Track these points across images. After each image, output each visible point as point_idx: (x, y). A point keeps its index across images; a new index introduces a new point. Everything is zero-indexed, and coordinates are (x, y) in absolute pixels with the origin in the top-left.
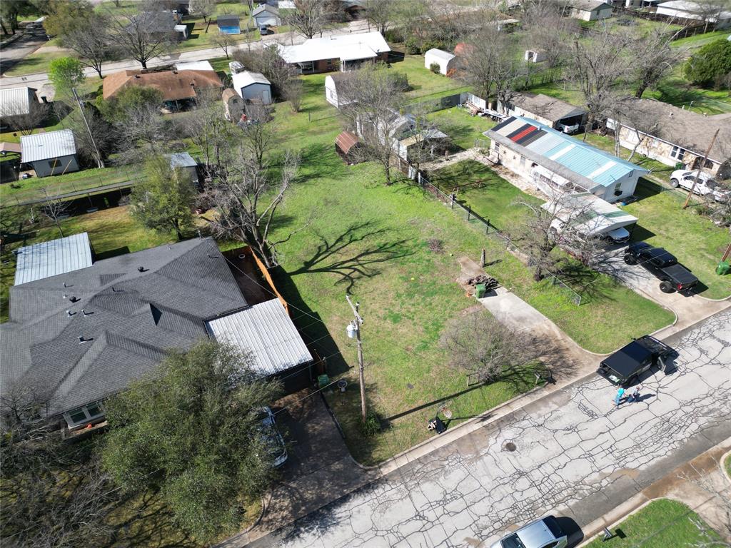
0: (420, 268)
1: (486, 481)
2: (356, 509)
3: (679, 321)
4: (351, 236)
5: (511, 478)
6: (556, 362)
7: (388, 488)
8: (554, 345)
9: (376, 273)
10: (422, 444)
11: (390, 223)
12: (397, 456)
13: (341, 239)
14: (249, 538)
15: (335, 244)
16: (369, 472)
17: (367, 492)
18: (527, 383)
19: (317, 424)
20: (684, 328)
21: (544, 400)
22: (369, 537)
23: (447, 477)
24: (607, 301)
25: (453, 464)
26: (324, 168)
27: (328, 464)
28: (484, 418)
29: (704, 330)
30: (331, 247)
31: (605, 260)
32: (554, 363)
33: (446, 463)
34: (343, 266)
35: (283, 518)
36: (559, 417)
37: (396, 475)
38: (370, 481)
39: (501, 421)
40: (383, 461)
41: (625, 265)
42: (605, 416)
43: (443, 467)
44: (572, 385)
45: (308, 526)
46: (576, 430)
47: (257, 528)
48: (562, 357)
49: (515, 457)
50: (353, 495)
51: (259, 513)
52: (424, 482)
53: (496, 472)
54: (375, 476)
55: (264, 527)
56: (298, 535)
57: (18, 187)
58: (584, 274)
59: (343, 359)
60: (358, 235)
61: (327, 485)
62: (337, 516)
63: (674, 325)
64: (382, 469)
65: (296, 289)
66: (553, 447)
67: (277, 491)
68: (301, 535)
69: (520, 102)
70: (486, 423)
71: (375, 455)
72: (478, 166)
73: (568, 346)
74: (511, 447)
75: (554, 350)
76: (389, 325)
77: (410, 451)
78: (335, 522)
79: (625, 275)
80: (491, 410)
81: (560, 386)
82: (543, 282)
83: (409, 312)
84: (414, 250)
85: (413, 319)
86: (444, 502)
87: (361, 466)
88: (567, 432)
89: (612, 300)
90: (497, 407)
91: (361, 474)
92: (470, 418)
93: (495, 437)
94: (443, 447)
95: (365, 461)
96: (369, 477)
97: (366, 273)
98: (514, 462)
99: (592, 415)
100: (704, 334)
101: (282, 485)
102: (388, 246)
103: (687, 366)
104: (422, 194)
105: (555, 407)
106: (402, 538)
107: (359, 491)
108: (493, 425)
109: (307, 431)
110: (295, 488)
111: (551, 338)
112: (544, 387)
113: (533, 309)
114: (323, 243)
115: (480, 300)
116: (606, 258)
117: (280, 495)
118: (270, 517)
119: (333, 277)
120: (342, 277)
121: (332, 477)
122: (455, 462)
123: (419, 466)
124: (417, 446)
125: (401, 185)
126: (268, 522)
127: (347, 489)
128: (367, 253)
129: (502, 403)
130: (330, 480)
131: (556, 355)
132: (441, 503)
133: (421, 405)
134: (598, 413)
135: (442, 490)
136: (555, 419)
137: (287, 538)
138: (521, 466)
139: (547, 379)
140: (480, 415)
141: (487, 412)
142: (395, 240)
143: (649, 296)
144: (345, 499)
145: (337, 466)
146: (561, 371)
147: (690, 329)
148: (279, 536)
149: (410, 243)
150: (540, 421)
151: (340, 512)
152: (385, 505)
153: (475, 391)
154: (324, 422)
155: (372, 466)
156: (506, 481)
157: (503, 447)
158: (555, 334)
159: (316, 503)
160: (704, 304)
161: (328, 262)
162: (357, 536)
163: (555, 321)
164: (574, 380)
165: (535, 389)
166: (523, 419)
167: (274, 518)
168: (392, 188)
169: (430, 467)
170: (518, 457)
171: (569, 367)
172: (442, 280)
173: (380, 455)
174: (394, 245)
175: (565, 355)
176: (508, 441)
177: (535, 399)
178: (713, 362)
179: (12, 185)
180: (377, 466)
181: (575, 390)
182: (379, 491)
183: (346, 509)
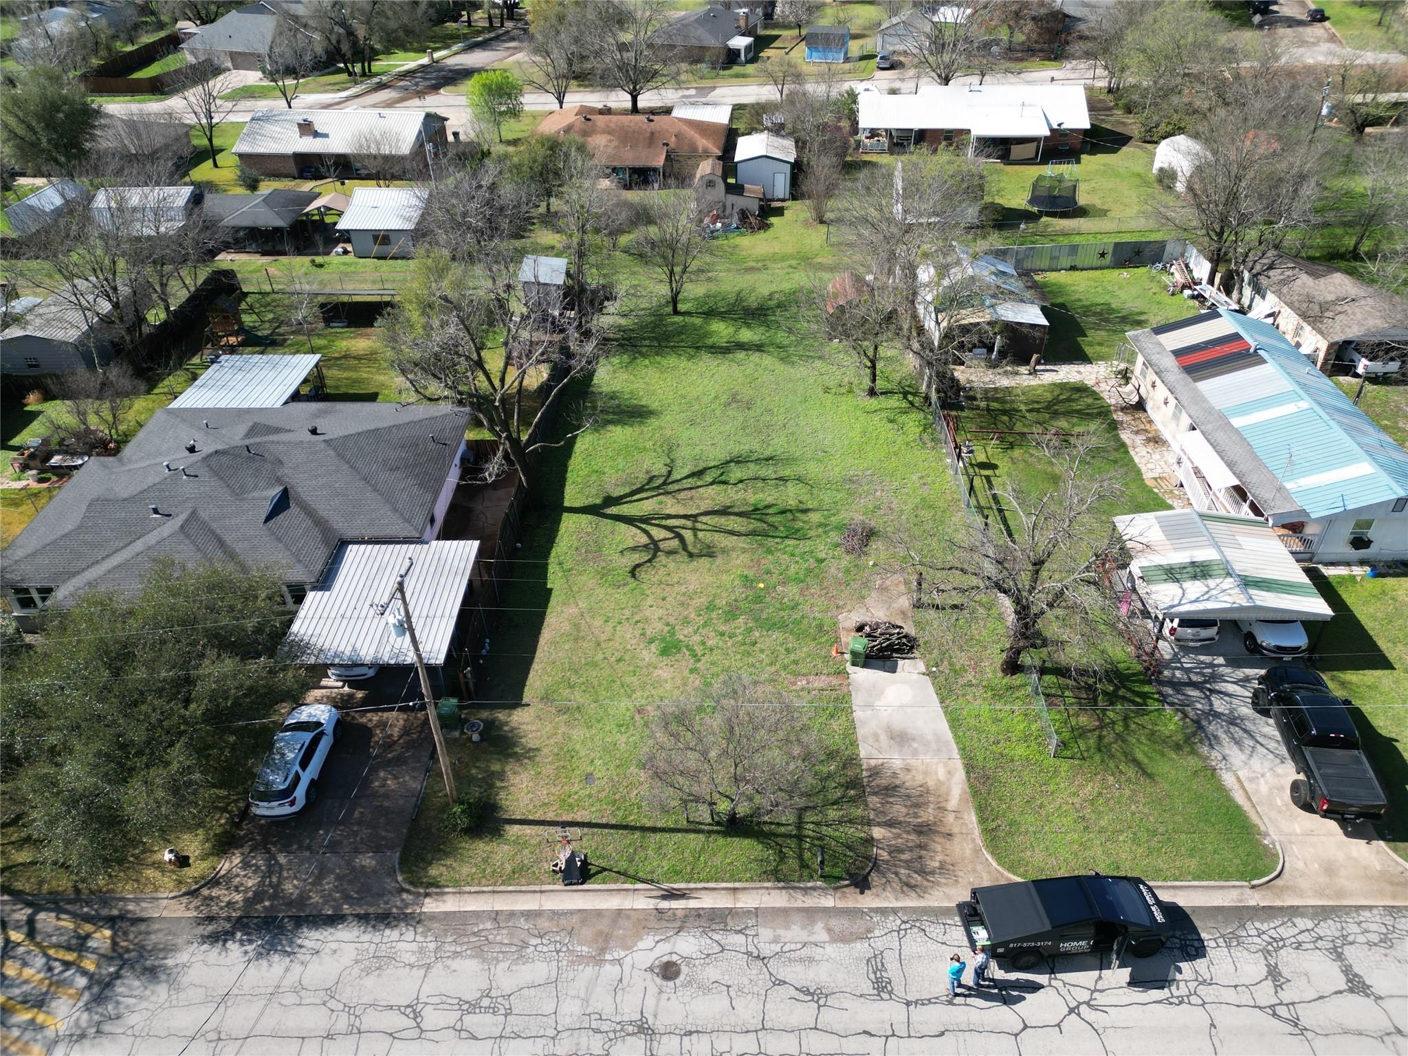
0: (792, 570)
1: (570, 1010)
2: (334, 946)
3: (1279, 882)
4: (722, 474)
5: (619, 1027)
6: (901, 851)
7: (410, 935)
8: (928, 815)
9: (709, 552)
10: (524, 888)
11: (813, 470)
12: (467, 889)
13: (699, 474)
14: (165, 908)
15: (680, 480)
16: (405, 896)
17: (374, 927)
18: (804, 865)
19: (396, 778)
20: (1278, 903)
21: (810, 914)
22: (312, 1000)
23: (514, 968)
24: (1131, 771)
25: (545, 949)
26: (781, 337)
27: (357, 851)
28: (671, 895)
29: (1329, 929)
30: (673, 482)
31: (1205, 682)
32: (895, 851)
33: (534, 941)
34: (664, 522)
35: (230, 904)
36: (811, 960)
37: (439, 921)
38: (394, 910)
39: (698, 914)
40: (438, 887)
41: (1246, 710)
42: (908, 1004)
43: (525, 945)
44: (895, 911)
45: (248, 934)
46: (822, 1002)
47: (185, 900)
48: (921, 847)
49: (661, 992)
50: (351, 918)
51: (203, 878)
52: (471, 957)
53: (603, 1002)
54: (407, 906)
55: (196, 902)
56: (225, 941)
57: (321, 266)
58: (1128, 695)
59: (524, 685)
60: (736, 473)
61: (328, 883)
62: (299, 941)
63: (1253, 887)
64: (427, 900)
65: (555, 537)
66: (748, 1011)
67: (254, 857)
68: (229, 944)
69: (1284, 282)
70: (665, 904)
71: (433, 871)
72: (1090, 401)
73: (956, 830)
74: (669, 971)
75: (921, 825)
76: (648, 655)
77: (494, 892)
78: (288, 949)
79: (1227, 732)
80: (692, 885)
81: (868, 901)
82: (1018, 679)
83: (704, 643)
84: (812, 533)
85: (699, 660)
86: (473, 1007)
87: (400, 878)
88: (802, 997)
89: (1145, 773)
90: (706, 885)
91: (390, 892)
92: (643, 882)
93: (657, 938)
94: (554, 912)
95: (411, 872)
96: (398, 903)
97: (690, 548)
98: (650, 1002)
99: (882, 987)
100: (1320, 938)
101: (268, 851)
102: (770, 511)
103: (1202, 990)
104: (918, 430)
105: (824, 936)
106: (355, 1031)
107: (363, 919)
108: (674, 915)
109: (372, 782)
110: (281, 866)
111: (931, 799)
112: (836, 889)
113: (944, 726)
114: (664, 471)
115: (850, 669)
116: (1215, 678)
117: (250, 866)
118: (215, 892)
119: (632, 536)
120: (644, 540)
121: (345, 875)
122: (552, 947)
123: (489, 925)
124: (510, 888)
125: (895, 402)
126: (205, 898)
127: (351, 905)
128: (724, 512)
129: (723, 881)
130: (339, 878)
131: (913, 837)
132: (465, 1007)
133: (579, 820)
134: (899, 990)
135: (485, 985)
136: (801, 960)
137: (209, 937)
138: (655, 1016)
139: (852, 876)
140: (666, 886)
141: (683, 885)
142: (792, 503)
143: (1249, 799)
144: (335, 920)
145: (367, 861)
146: (897, 874)
147: (1294, 911)
148: (201, 928)
149: (815, 517)
150: (767, 950)
151: (311, 938)
152: (380, 963)
153: (692, 836)
154: (407, 778)
155: (415, 886)
156: (604, 1028)
157: (657, 963)
158: (948, 794)
159: (290, 904)
160: (1383, 874)
161: (645, 507)
162: (299, 988)
163: (969, 768)
164: (911, 902)
165: (810, 884)
166: (740, 932)
167: (218, 898)
168: (873, 403)
169: (503, 936)
170: (665, 996)
171: (922, 872)
172: (814, 608)
173: (441, 875)
174: (783, 512)
175: (933, 845)
176: (675, 958)
177: (799, 904)
178: (1282, 1011)
179: (313, 261)
180: (422, 891)
181: (893, 922)
182: (391, 934)
183: (321, 938)
